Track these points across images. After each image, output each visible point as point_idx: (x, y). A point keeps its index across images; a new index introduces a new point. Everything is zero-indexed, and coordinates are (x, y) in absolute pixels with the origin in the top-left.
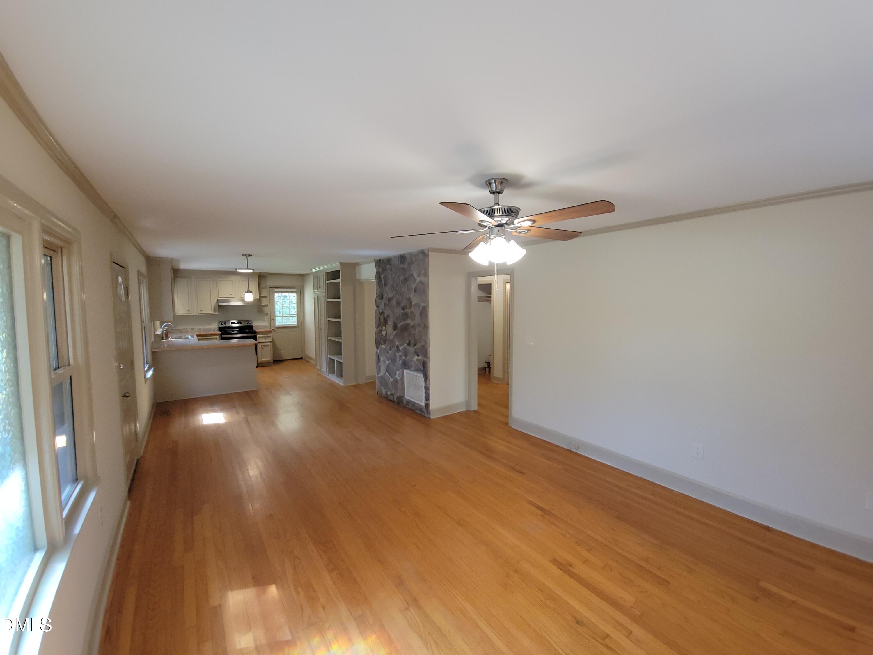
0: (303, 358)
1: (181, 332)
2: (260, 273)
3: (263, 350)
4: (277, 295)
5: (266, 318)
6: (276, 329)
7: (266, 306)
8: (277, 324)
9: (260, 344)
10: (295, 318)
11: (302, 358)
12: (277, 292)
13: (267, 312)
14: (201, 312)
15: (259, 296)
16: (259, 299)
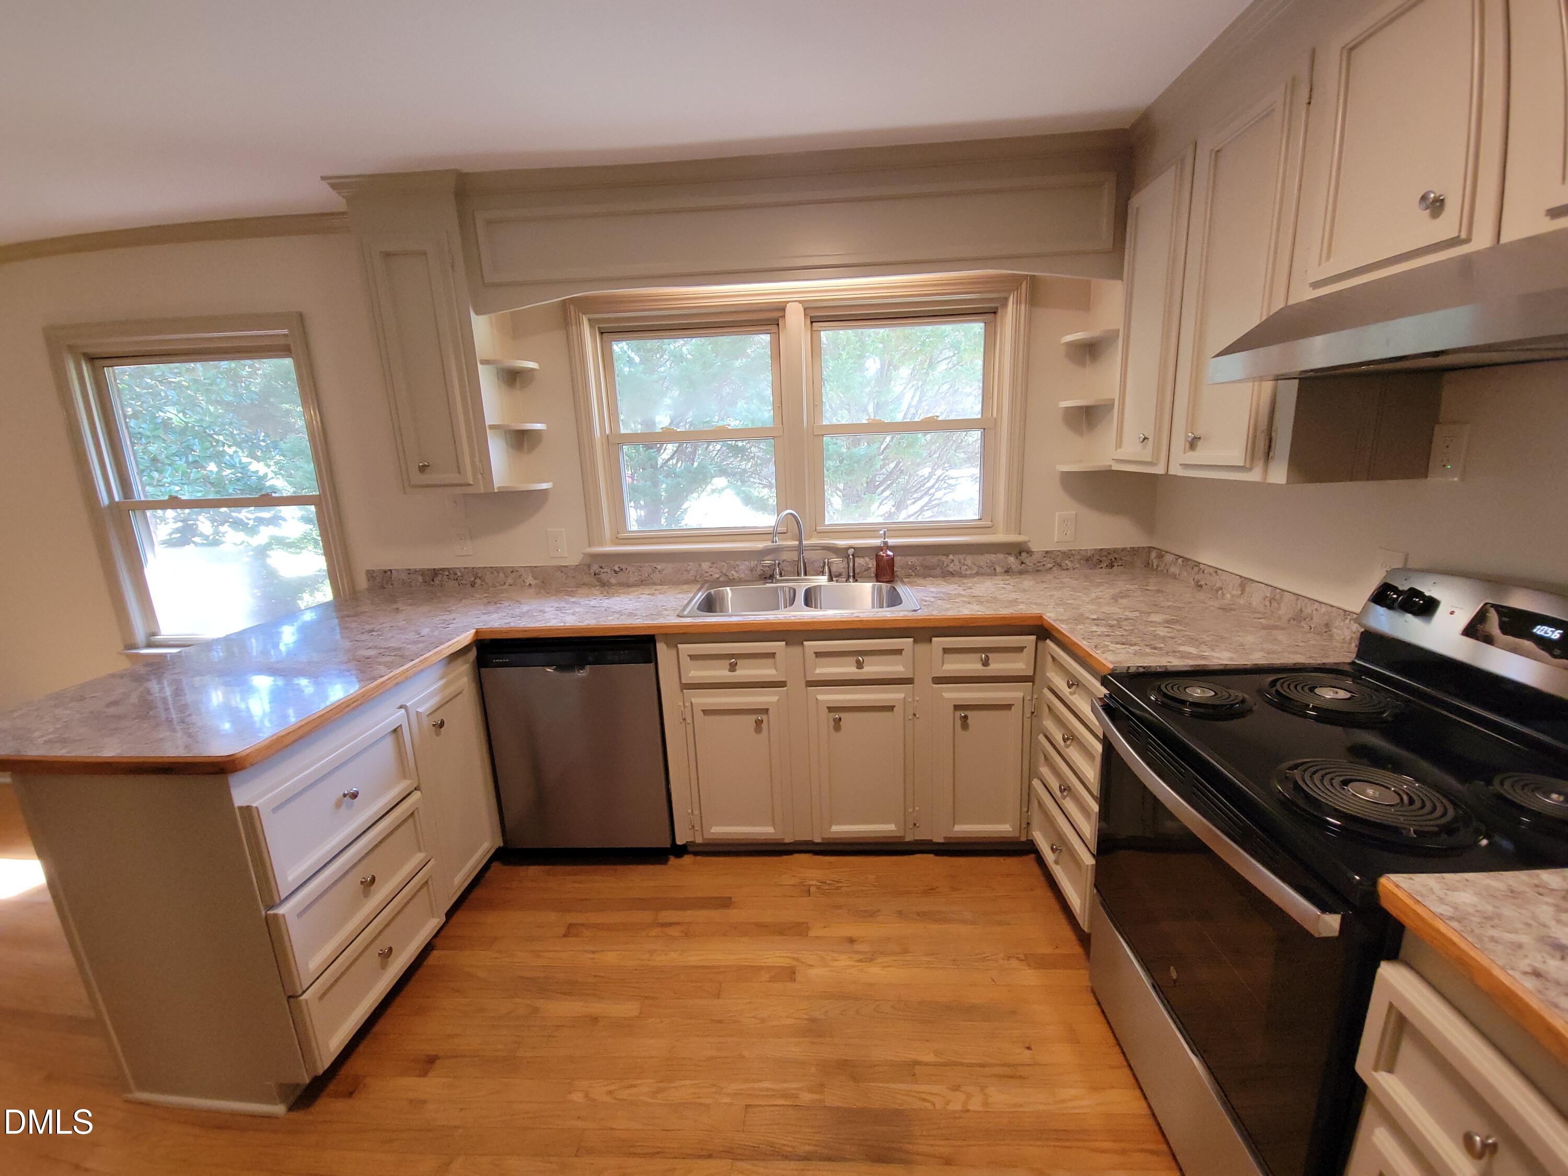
14: (1194, 457)
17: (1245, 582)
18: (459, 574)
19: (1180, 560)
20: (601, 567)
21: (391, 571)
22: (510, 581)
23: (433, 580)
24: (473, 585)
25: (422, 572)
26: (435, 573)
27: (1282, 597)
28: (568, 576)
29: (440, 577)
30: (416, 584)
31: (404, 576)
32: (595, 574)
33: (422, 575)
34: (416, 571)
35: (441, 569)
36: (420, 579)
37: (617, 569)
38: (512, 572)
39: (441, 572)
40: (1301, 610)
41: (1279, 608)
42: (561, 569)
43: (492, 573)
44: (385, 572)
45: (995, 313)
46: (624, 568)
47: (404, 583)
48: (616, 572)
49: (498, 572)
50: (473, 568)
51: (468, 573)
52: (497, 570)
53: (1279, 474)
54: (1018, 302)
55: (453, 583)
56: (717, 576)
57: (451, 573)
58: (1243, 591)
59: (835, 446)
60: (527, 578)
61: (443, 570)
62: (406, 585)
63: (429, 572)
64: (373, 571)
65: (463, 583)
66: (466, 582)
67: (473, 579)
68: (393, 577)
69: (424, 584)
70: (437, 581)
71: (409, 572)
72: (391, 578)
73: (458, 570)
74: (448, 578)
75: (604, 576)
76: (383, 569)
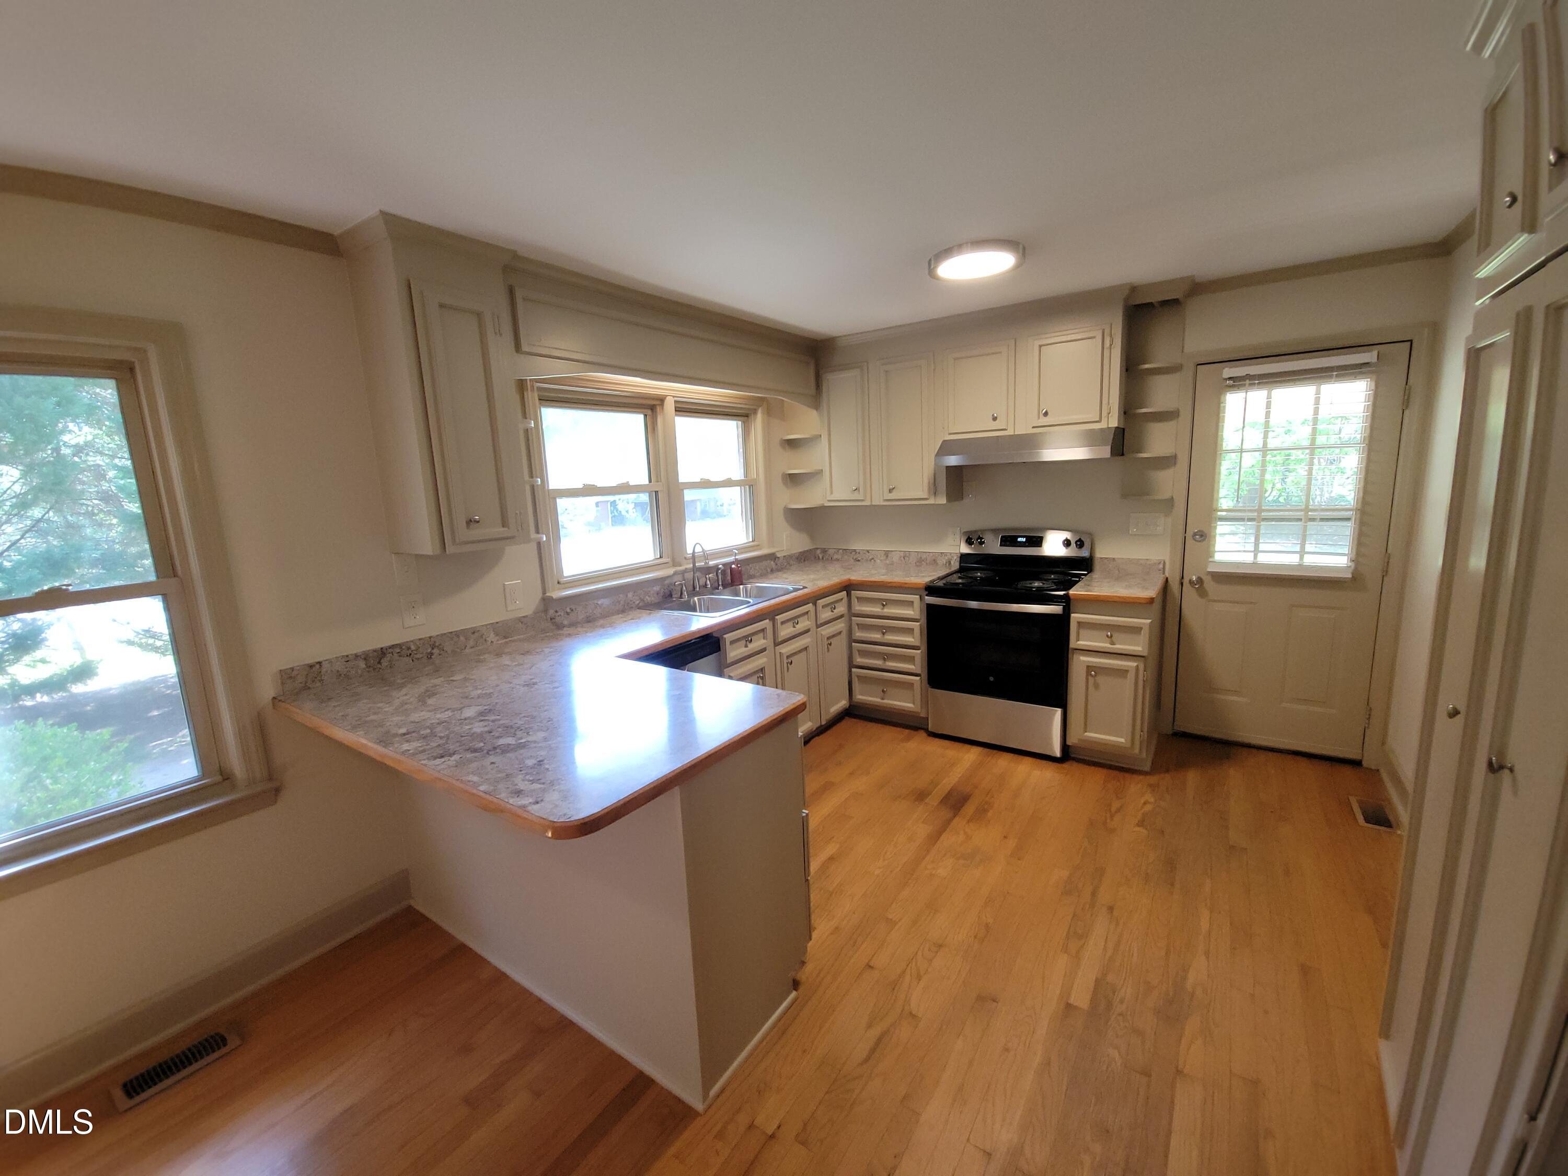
0: (1365, 764)
1: (859, 561)
2: (1134, 289)
3: (1096, 686)
4: (1233, 401)
5: (1164, 524)
6: (1209, 584)
7: (1167, 462)
8: (1218, 557)
9: (1083, 658)
10: (1346, 532)
11: (1356, 764)
12: (1237, 383)
13: (1167, 496)
14: (892, 496)
15: (1125, 413)
16: (1122, 427)
17: (887, 553)
18: (413, 647)
19: (841, 551)
20: (556, 612)
21: (320, 663)
22: (471, 643)
23: (379, 663)
24: (430, 656)
25: (366, 657)
26: (382, 653)
27: (910, 554)
28: (527, 626)
29: (388, 657)
30: (357, 672)
31: (339, 666)
32: (551, 619)
33: (365, 659)
34: (357, 656)
35: (391, 647)
36: (362, 664)
37: (568, 610)
38: (474, 633)
39: (390, 650)
40: (921, 558)
41: (909, 560)
42: (521, 620)
43: (452, 639)
44: (311, 666)
45: (747, 416)
46: (574, 608)
47: (339, 674)
48: (568, 614)
49: (458, 636)
50: (430, 637)
51: (424, 644)
52: (457, 634)
53: (942, 500)
54: (763, 413)
55: (406, 660)
56: (638, 602)
57: (402, 650)
58: (887, 556)
59: (689, 495)
60: (488, 637)
61: (393, 647)
62: (343, 678)
63: (375, 654)
64: (292, 669)
65: (418, 659)
66: (421, 656)
67: (429, 650)
68: (324, 670)
69: (367, 670)
70: (385, 662)
71: (347, 659)
72: (320, 672)
73: (412, 643)
74: (400, 656)
75: (558, 620)
76: (307, 663)
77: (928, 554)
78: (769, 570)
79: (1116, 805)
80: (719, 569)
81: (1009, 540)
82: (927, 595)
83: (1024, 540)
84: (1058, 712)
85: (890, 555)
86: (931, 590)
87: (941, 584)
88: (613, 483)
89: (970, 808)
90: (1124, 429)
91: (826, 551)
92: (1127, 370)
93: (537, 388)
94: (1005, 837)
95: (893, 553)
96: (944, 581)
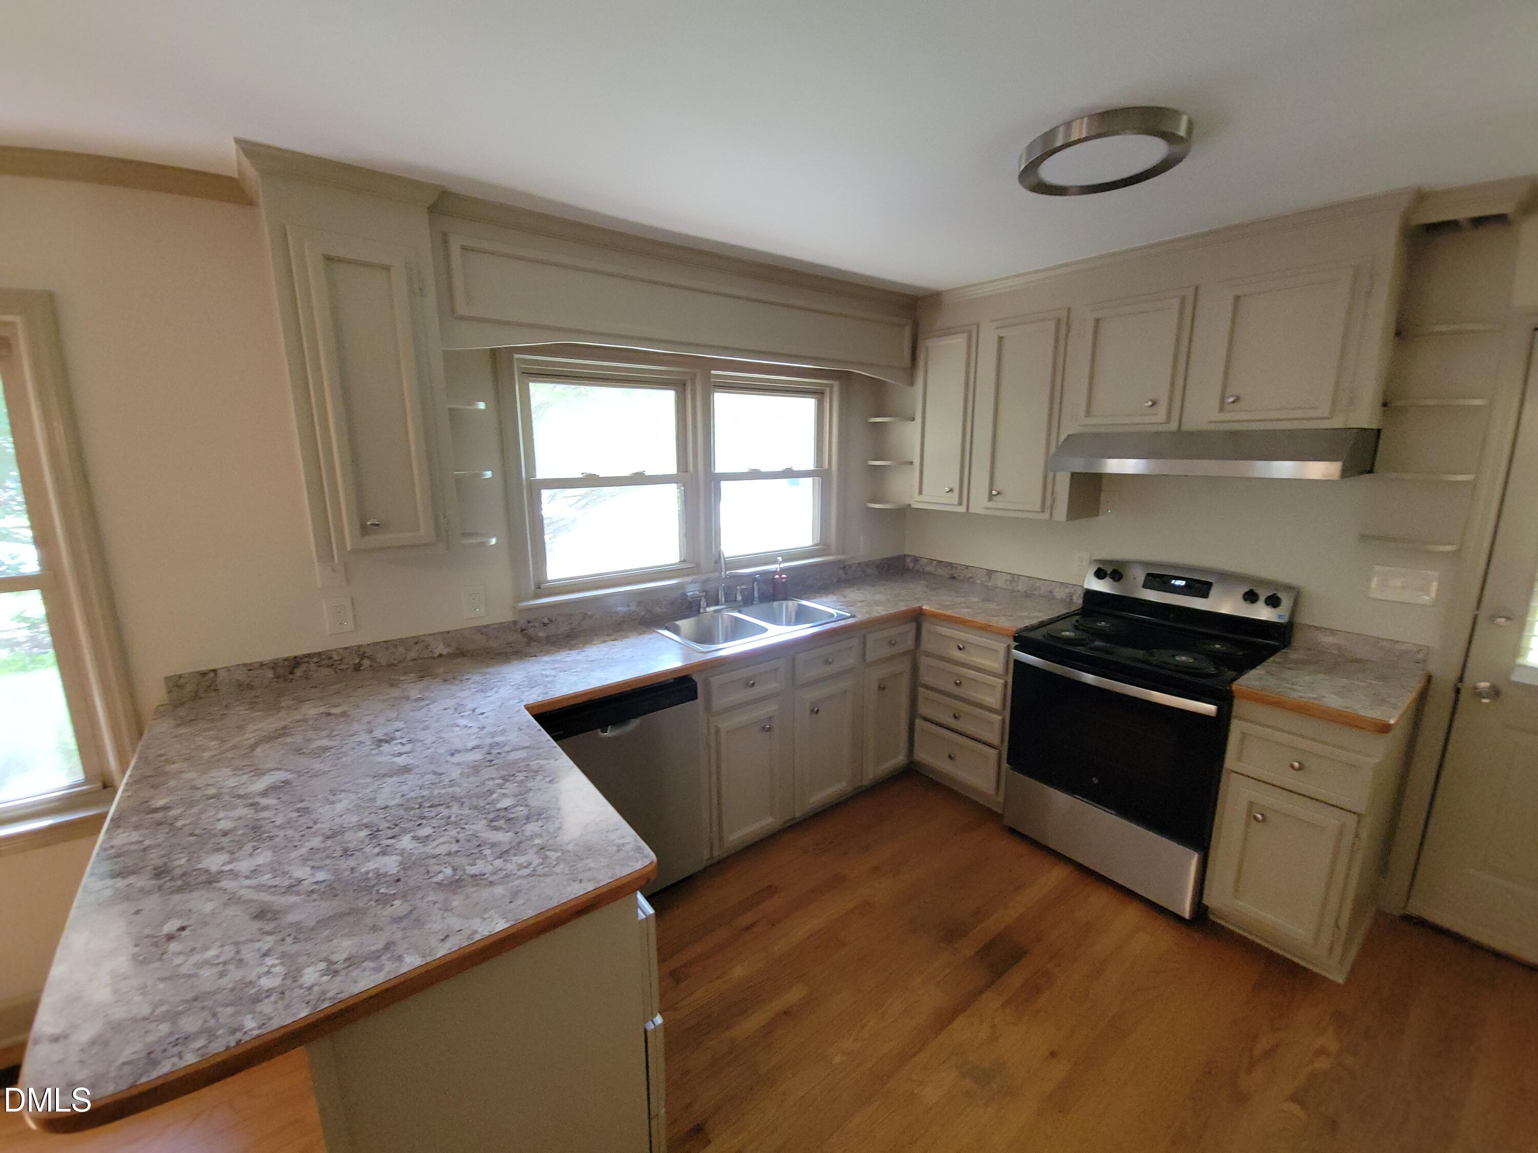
2: (1421, 197)
3: (1263, 836)
15: (1385, 405)
16: (1374, 426)
17: (989, 573)
18: (336, 658)
19: (934, 563)
20: (530, 622)
21: (214, 671)
22: (413, 654)
23: (291, 672)
24: (357, 668)
25: (274, 665)
26: (295, 662)
28: (489, 638)
29: (304, 667)
30: (262, 682)
31: (242, 676)
32: (521, 630)
33: (273, 668)
34: (262, 665)
35: (306, 656)
36: (270, 674)
37: (546, 621)
38: (417, 643)
39: (306, 659)
41: (1017, 587)
42: (481, 630)
43: (387, 648)
44: (204, 674)
46: (554, 619)
47: (238, 684)
48: (545, 625)
49: (396, 646)
50: (359, 646)
51: (350, 654)
52: (394, 643)
53: (1059, 516)
55: (326, 671)
57: (321, 659)
58: (989, 579)
59: (727, 488)
60: (436, 648)
61: (309, 656)
62: (243, 687)
63: (286, 663)
64: (180, 677)
65: (342, 670)
66: (346, 667)
67: (357, 661)
68: (219, 679)
69: (276, 680)
70: (299, 672)
71: (249, 667)
72: (216, 681)
73: (335, 653)
74: (319, 667)
75: (531, 631)
76: (199, 669)
77: (1043, 582)
78: (835, 580)
79: (1263, 1044)
80: (755, 580)
81: (1158, 581)
82: (1016, 648)
83: (1183, 583)
84: (1194, 859)
85: (993, 576)
86: (1023, 641)
87: (1038, 635)
88: (626, 473)
89: (1016, 978)
90: (1379, 431)
91: (918, 560)
92: (1398, 334)
93: (517, 359)
94: (1053, 1054)
95: (999, 573)
96: (1044, 631)
